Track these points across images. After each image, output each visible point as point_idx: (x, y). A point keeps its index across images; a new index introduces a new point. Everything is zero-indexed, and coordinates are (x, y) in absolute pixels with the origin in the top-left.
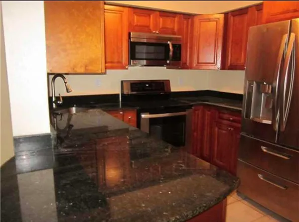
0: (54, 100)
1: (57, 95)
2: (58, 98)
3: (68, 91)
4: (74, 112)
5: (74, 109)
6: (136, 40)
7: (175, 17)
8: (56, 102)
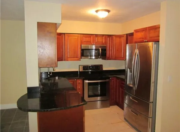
0: (49, 73)
1: (50, 71)
2: (50, 73)
3: (54, 70)
4: (57, 79)
5: (57, 78)
6: (84, 48)
7: (103, 37)
8: (49, 75)
